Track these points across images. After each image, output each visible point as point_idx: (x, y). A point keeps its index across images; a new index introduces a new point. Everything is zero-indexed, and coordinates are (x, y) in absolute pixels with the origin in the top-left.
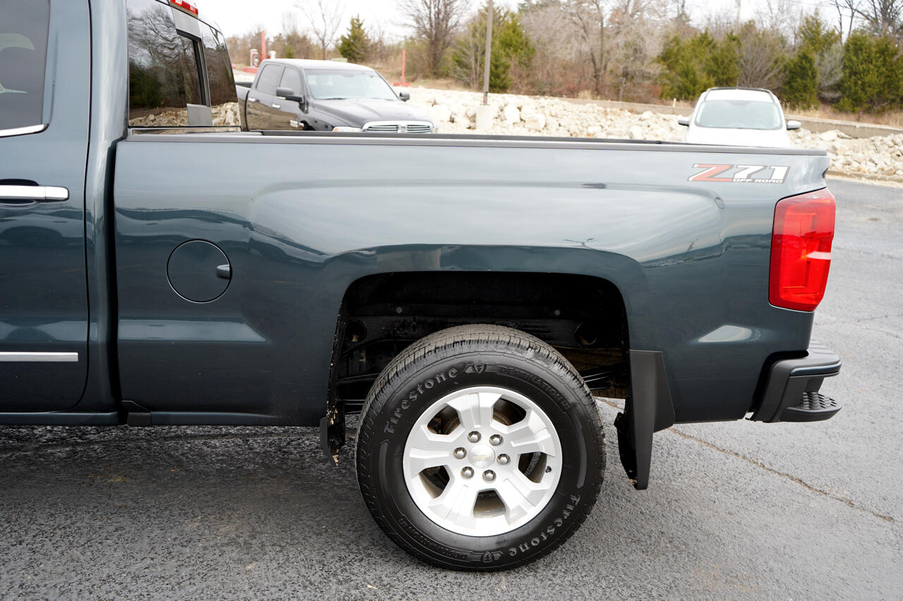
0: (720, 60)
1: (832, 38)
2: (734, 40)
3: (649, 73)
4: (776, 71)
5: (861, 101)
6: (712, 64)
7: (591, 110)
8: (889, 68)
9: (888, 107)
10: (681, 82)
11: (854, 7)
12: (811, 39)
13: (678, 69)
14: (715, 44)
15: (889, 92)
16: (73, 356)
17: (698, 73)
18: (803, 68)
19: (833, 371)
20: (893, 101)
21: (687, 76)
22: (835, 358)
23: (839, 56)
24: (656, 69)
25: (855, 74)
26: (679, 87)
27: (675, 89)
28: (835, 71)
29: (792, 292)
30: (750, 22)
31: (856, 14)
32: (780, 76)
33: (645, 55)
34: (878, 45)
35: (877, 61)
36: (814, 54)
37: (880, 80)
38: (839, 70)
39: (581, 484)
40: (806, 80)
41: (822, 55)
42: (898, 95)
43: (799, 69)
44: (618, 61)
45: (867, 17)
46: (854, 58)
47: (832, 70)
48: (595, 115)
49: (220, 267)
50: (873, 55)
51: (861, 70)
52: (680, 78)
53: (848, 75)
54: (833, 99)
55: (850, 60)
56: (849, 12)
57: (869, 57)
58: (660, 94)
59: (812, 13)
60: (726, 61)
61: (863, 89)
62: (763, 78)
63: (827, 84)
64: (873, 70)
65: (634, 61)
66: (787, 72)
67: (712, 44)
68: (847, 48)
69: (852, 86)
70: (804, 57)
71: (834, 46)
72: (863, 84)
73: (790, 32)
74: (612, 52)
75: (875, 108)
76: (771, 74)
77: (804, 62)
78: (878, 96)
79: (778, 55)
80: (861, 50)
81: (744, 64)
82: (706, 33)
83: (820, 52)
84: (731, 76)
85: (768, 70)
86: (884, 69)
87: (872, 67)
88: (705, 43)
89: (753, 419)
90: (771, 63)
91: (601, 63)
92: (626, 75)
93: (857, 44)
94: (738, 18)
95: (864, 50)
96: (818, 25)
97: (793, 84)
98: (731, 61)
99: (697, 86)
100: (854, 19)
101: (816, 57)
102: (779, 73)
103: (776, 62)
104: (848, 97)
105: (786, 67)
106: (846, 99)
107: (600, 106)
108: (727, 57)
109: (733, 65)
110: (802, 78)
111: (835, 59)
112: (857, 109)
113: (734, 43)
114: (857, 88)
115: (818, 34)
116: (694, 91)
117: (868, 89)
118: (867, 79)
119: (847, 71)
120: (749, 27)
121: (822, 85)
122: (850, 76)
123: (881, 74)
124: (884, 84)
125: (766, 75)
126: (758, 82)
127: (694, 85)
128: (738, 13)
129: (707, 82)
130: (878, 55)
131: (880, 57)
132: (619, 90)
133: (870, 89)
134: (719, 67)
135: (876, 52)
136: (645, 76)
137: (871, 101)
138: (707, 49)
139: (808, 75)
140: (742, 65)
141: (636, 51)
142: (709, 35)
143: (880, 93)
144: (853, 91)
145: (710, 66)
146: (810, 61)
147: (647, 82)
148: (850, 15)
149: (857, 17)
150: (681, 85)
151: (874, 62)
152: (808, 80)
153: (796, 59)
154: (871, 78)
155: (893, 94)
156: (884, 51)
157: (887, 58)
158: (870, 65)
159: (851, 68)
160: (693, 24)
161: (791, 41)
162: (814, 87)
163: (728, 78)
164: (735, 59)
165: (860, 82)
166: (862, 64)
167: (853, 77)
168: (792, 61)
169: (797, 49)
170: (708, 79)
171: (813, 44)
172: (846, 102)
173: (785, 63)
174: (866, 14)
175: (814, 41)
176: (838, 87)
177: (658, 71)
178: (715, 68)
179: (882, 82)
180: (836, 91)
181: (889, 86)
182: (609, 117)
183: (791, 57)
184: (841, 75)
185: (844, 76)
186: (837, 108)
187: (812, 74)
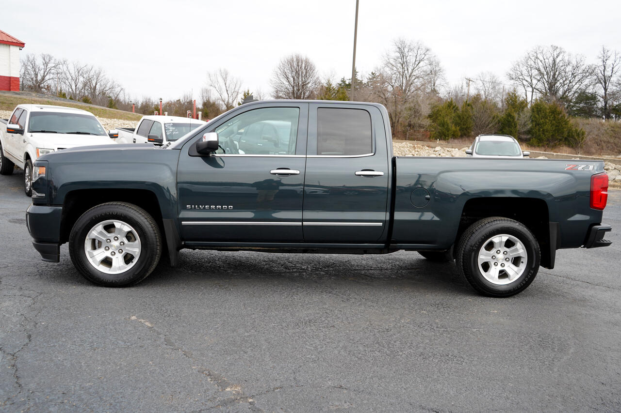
0: (462, 117)
1: (523, 104)
2: (469, 105)
3: (423, 125)
4: (493, 123)
5: (543, 140)
6: (457, 119)
7: (406, 146)
8: (557, 121)
9: (558, 144)
10: (440, 129)
11: (534, 87)
12: (512, 105)
13: (438, 122)
14: (457, 108)
15: (558, 135)
16: (381, 224)
17: (450, 125)
18: (509, 122)
19: (609, 230)
20: (561, 140)
21: (443, 126)
22: (610, 226)
23: (529, 115)
24: (427, 122)
25: (538, 125)
26: (439, 132)
27: (437, 133)
28: (527, 123)
29: (596, 203)
30: (477, 95)
31: (535, 90)
32: (496, 126)
33: (421, 115)
34: (550, 108)
35: (550, 117)
36: (515, 114)
37: (552, 128)
38: (529, 122)
39: (534, 266)
40: (511, 128)
41: (519, 114)
42: (563, 137)
43: (507, 122)
44: (404, 117)
45: (541, 92)
46: (537, 116)
47: (525, 122)
48: (408, 148)
49: (426, 196)
50: (548, 114)
51: (542, 123)
52: (439, 127)
53: (534, 125)
54: (526, 139)
55: (535, 117)
56: (530, 89)
57: (545, 115)
58: (429, 136)
59: (512, 90)
60: (465, 118)
61: (543, 134)
62: (486, 127)
63: (523, 131)
64: (548, 123)
65: (414, 117)
66: (500, 124)
67: (456, 107)
68: (533, 109)
69: (537, 131)
70: (509, 115)
71: (525, 109)
72: (543, 130)
73: (499, 101)
74: (402, 113)
75: (551, 144)
76: (491, 125)
77: (509, 118)
78: (552, 137)
79: (494, 114)
80: (540, 111)
81: (475, 119)
82: (451, 102)
83: (518, 112)
84: (468, 126)
85: (489, 122)
86: (554, 122)
87: (547, 121)
88: (452, 107)
89: (584, 247)
90: (491, 119)
91: (395, 119)
92: (410, 125)
93: (537, 108)
94: (468, 92)
95: (542, 111)
96: (516, 97)
97: (504, 130)
98: (468, 118)
99: (450, 132)
100: (534, 93)
101: (516, 115)
102: (496, 124)
103: (494, 118)
104: (535, 137)
105: (499, 121)
106: (534, 139)
107: (411, 144)
108: (466, 115)
109: (469, 120)
110: (509, 127)
111: (526, 116)
112: (540, 144)
113: (469, 107)
114: (540, 133)
115: (516, 102)
116: (448, 134)
117: (546, 133)
118: (545, 128)
119: (534, 123)
120: (477, 98)
121: (520, 131)
122: (536, 126)
123: (553, 125)
124: (555, 130)
125: (488, 125)
126: (483, 130)
127: (448, 131)
128: (468, 90)
129: (455, 129)
130: (550, 114)
131: (551, 115)
132: (406, 134)
133: (547, 133)
134: (461, 121)
135: (549, 112)
136: (420, 126)
137: (548, 140)
138: (453, 111)
139: (512, 126)
140: (474, 120)
141: (416, 112)
142: (453, 103)
143: (553, 136)
144: (538, 134)
145: (456, 120)
146: (513, 118)
147: (422, 130)
148: (531, 91)
149: (536, 92)
150: (440, 131)
151: (548, 118)
152: (513, 128)
153: (504, 116)
154: (548, 127)
155: (561, 136)
156: (554, 112)
157: (556, 116)
158: (546, 120)
159: (536, 122)
160: (441, 95)
161: (500, 105)
162: (516, 132)
163: (467, 127)
164: (470, 116)
165: (541, 129)
166: (542, 119)
167: (537, 127)
168: (503, 117)
169: (505, 111)
170: (456, 128)
171: (514, 108)
172: (534, 140)
173: (499, 118)
174: (540, 90)
175: (514, 106)
176: (529, 132)
177: (428, 124)
178: (459, 121)
179: (554, 129)
180: (528, 135)
181: (558, 132)
182: (416, 150)
183: (502, 115)
184: (531, 125)
185: (532, 126)
186: (529, 144)
187: (514, 124)
